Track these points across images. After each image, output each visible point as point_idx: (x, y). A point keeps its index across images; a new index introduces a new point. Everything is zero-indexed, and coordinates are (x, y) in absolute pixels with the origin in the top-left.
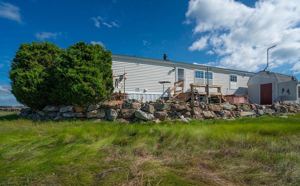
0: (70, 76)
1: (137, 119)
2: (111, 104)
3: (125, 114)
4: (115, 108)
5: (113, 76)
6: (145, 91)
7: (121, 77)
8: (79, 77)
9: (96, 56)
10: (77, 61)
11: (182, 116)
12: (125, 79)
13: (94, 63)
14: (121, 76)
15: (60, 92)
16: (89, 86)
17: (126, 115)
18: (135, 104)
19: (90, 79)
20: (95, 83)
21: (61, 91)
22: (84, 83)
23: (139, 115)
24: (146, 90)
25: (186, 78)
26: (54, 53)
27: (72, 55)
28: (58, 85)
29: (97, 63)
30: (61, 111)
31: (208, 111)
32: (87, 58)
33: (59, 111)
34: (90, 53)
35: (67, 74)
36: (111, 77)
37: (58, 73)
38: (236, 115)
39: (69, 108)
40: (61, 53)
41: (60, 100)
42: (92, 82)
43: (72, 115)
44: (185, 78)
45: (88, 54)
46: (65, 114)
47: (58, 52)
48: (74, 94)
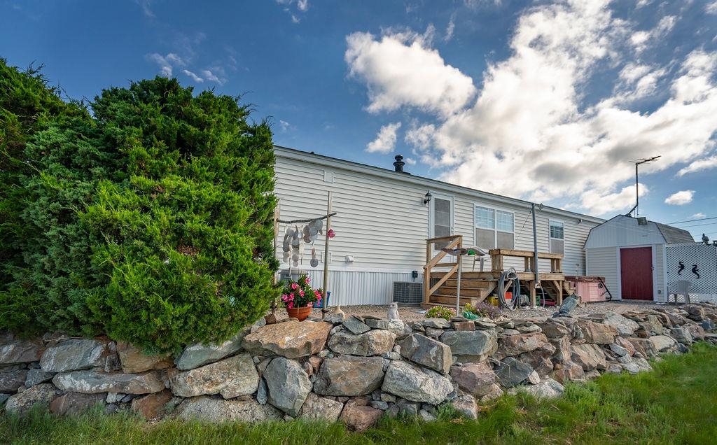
0: (105, 221)
1: (392, 399)
2: (287, 339)
3: (344, 379)
4: (303, 354)
5: (278, 221)
6: (348, 262)
7: (312, 227)
8: (154, 229)
9: (227, 138)
10: (143, 151)
11: (535, 374)
12: (330, 234)
13: (217, 168)
14: (313, 221)
15: (48, 284)
16: (198, 267)
17: (348, 386)
18: (380, 337)
19: (201, 235)
20: (227, 256)
21: (55, 281)
22: (174, 256)
23: (406, 387)
24: (351, 259)
25: (455, 226)
26: (31, 110)
27: (121, 124)
28: (44, 251)
29: (225, 169)
30: (47, 367)
31: (586, 345)
32: (186, 146)
33: (37, 364)
34: (202, 125)
35: (91, 209)
36: (267, 224)
37: (43, 200)
38: (645, 350)
39: (89, 353)
40: (68, 114)
41: (47, 318)
42: (213, 252)
43: (104, 387)
44: (451, 226)
45: (194, 130)
46: (68, 377)
47: (54, 111)
48: (123, 304)
